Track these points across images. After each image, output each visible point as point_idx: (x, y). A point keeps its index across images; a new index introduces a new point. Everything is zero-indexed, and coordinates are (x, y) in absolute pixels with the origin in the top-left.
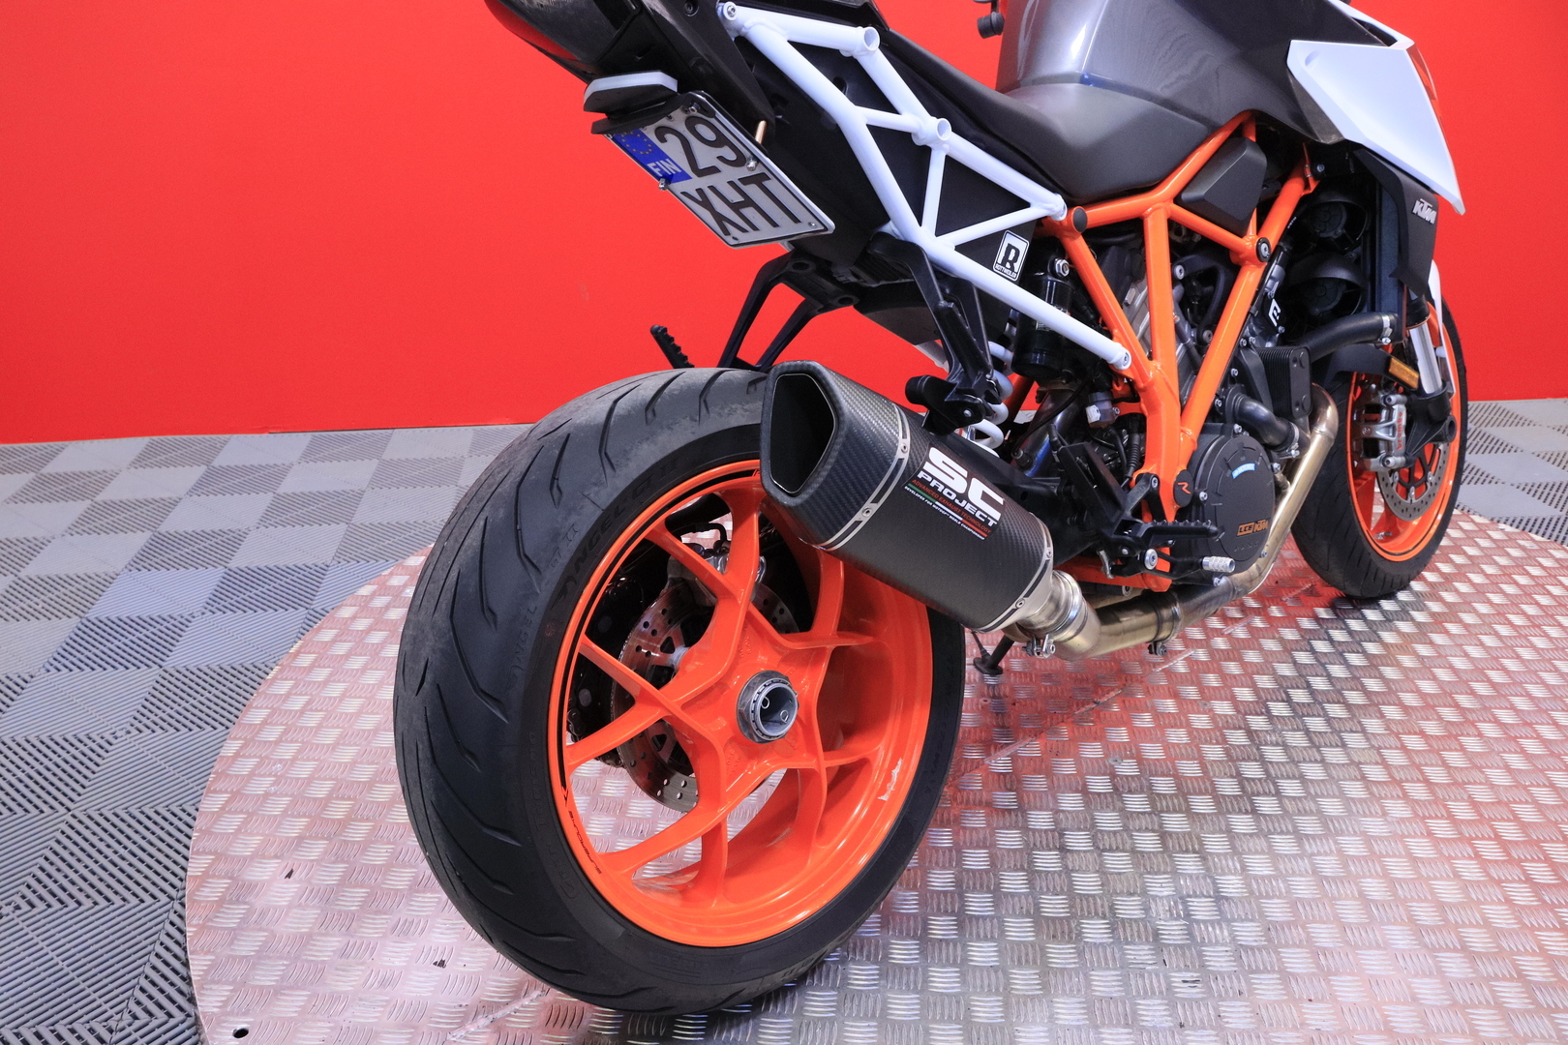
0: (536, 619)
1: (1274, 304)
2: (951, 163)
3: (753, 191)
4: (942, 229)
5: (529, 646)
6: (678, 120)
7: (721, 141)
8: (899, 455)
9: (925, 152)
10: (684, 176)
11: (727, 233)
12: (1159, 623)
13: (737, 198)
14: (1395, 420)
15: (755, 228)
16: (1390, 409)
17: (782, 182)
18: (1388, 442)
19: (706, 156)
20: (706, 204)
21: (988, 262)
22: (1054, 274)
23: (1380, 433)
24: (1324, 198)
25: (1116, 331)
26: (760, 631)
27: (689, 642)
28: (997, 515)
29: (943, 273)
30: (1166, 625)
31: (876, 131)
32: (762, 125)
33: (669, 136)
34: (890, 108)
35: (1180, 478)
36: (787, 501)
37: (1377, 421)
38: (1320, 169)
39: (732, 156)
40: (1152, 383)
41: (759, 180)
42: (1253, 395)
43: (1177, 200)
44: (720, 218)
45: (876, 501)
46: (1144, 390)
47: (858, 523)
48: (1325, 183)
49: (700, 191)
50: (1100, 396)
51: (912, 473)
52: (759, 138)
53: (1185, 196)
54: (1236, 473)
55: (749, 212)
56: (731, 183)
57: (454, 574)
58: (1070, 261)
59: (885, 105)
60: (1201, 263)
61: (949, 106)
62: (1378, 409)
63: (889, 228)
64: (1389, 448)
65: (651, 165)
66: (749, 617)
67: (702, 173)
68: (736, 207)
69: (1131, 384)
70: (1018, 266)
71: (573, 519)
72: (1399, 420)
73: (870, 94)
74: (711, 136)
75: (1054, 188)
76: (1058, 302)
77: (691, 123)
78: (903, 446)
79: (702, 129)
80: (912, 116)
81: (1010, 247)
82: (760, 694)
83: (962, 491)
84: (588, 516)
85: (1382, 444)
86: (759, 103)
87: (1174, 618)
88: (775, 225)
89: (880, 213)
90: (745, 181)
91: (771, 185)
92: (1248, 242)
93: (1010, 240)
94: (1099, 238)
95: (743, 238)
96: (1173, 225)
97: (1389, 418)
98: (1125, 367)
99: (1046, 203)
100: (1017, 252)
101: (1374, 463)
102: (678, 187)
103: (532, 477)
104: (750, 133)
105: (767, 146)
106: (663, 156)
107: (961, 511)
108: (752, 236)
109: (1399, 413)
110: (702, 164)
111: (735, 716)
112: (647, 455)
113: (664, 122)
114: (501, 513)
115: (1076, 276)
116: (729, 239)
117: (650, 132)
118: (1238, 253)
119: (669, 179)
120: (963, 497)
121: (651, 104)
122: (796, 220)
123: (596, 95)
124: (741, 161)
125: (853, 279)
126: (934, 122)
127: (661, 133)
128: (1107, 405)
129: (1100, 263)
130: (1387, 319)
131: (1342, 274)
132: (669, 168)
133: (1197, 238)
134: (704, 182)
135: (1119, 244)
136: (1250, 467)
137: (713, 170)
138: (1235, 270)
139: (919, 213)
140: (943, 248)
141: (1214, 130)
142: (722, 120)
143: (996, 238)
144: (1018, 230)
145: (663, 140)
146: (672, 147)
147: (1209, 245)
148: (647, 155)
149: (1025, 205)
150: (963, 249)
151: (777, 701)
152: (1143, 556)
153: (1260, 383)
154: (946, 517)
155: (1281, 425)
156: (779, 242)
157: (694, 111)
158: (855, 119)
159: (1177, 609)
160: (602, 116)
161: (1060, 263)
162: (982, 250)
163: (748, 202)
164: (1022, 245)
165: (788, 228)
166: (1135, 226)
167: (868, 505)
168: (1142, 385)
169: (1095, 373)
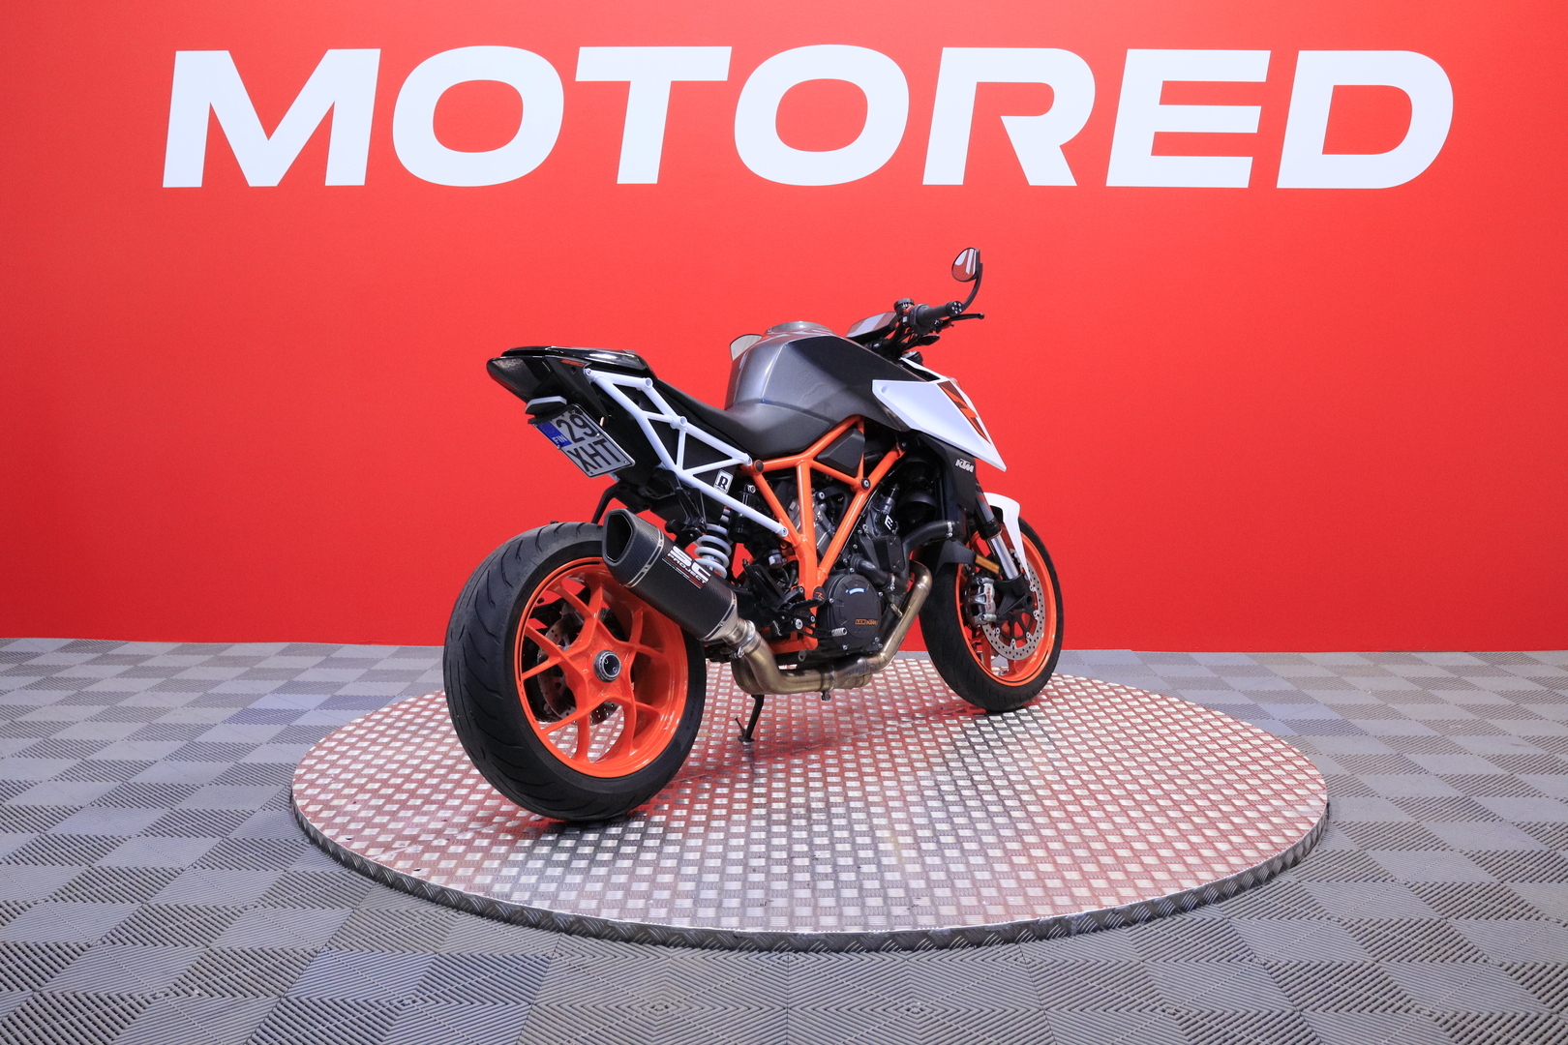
0: (512, 605)
1: (888, 517)
2: (688, 436)
3: (599, 448)
4: (686, 466)
5: (508, 615)
6: (567, 416)
7: (585, 425)
8: (659, 545)
9: (677, 432)
10: (568, 443)
11: (588, 470)
12: (822, 681)
13: (592, 452)
14: (985, 592)
15: (601, 467)
16: (983, 587)
17: (612, 443)
18: (983, 606)
19: (578, 433)
20: (578, 456)
21: (712, 484)
22: (747, 491)
23: (979, 600)
24: (909, 460)
25: (781, 520)
26: (604, 635)
27: (571, 643)
28: (707, 580)
29: (686, 485)
30: (827, 682)
31: (653, 422)
32: (602, 419)
33: (563, 424)
34: (658, 411)
35: (817, 589)
36: (613, 564)
37: (976, 593)
38: (904, 445)
39: (590, 432)
40: (800, 544)
41: (601, 442)
42: (867, 558)
43: (815, 459)
44: (584, 463)
45: (650, 564)
46: (796, 547)
47: (642, 573)
48: (908, 452)
49: (576, 450)
50: (774, 551)
51: (664, 554)
52: (601, 424)
53: (819, 457)
54: (851, 592)
55: (598, 458)
56: (590, 445)
57: (475, 592)
58: (757, 487)
59: (657, 411)
60: (833, 491)
61: (687, 412)
62: (976, 587)
63: (661, 465)
64: (984, 610)
65: (554, 439)
66: (598, 626)
67: (576, 441)
68: (592, 456)
69: (789, 545)
70: (727, 486)
71: (525, 568)
72: (989, 593)
73: (650, 406)
74: (581, 423)
75: (744, 450)
76: (750, 504)
77: (572, 418)
78: (660, 543)
79: (577, 421)
80: (669, 415)
81: (722, 478)
82: (602, 659)
83: (689, 565)
84: (531, 569)
85: (980, 607)
86: (601, 409)
87: (831, 678)
88: (609, 464)
89: (658, 460)
90: (596, 443)
91: (607, 444)
92: (857, 480)
93: (722, 474)
94: (773, 477)
95: (596, 472)
96: (814, 472)
97: (982, 591)
98: (785, 535)
99: (740, 457)
100: (727, 480)
101: (977, 619)
102: (566, 448)
103: (507, 555)
104: (598, 422)
105: (605, 427)
106: (560, 434)
107: (689, 574)
108: (600, 470)
109: (989, 588)
110: (577, 437)
111: (592, 667)
112: (555, 548)
113: (560, 418)
114: (496, 567)
115: (759, 493)
116: (589, 473)
117: (554, 422)
118: (853, 486)
119: (562, 445)
120: (690, 568)
121: (557, 409)
122: (618, 461)
123: (532, 406)
124: (593, 434)
125: (648, 494)
126: (679, 418)
127: (559, 423)
128: (778, 556)
129: (773, 489)
130: (950, 524)
131: (924, 500)
132: (562, 439)
133: (831, 479)
134: (577, 445)
135: (785, 480)
136: (862, 590)
137: (582, 439)
138: (853, 494)
139: (675, 460)
140: (688, 475)
141: (835, 425)
142: (586, 416)
143: (715, 472)
144: (726, 469)
145: (560, 426)
146: (564, 430)
147: (837, 482)
148: (552, 433)
149: (729, 458)
150: (698, 476)
151: (611, 663)
152: (794, 622)
153: (871, 552)
154: (682, 575)
155: (884, 574)
156: (609, 474)
157: (574, 413)
158: (643, 417)
159: (833, 673)
160: (533, 416)
161: (750, 487)
162: (709, 477)
163: (597, 453)
164: (729, 477)
165: (615, 465)
166: (792, 471)
167: (646, 566)
168: (795, 545)
169: (773, 540)
